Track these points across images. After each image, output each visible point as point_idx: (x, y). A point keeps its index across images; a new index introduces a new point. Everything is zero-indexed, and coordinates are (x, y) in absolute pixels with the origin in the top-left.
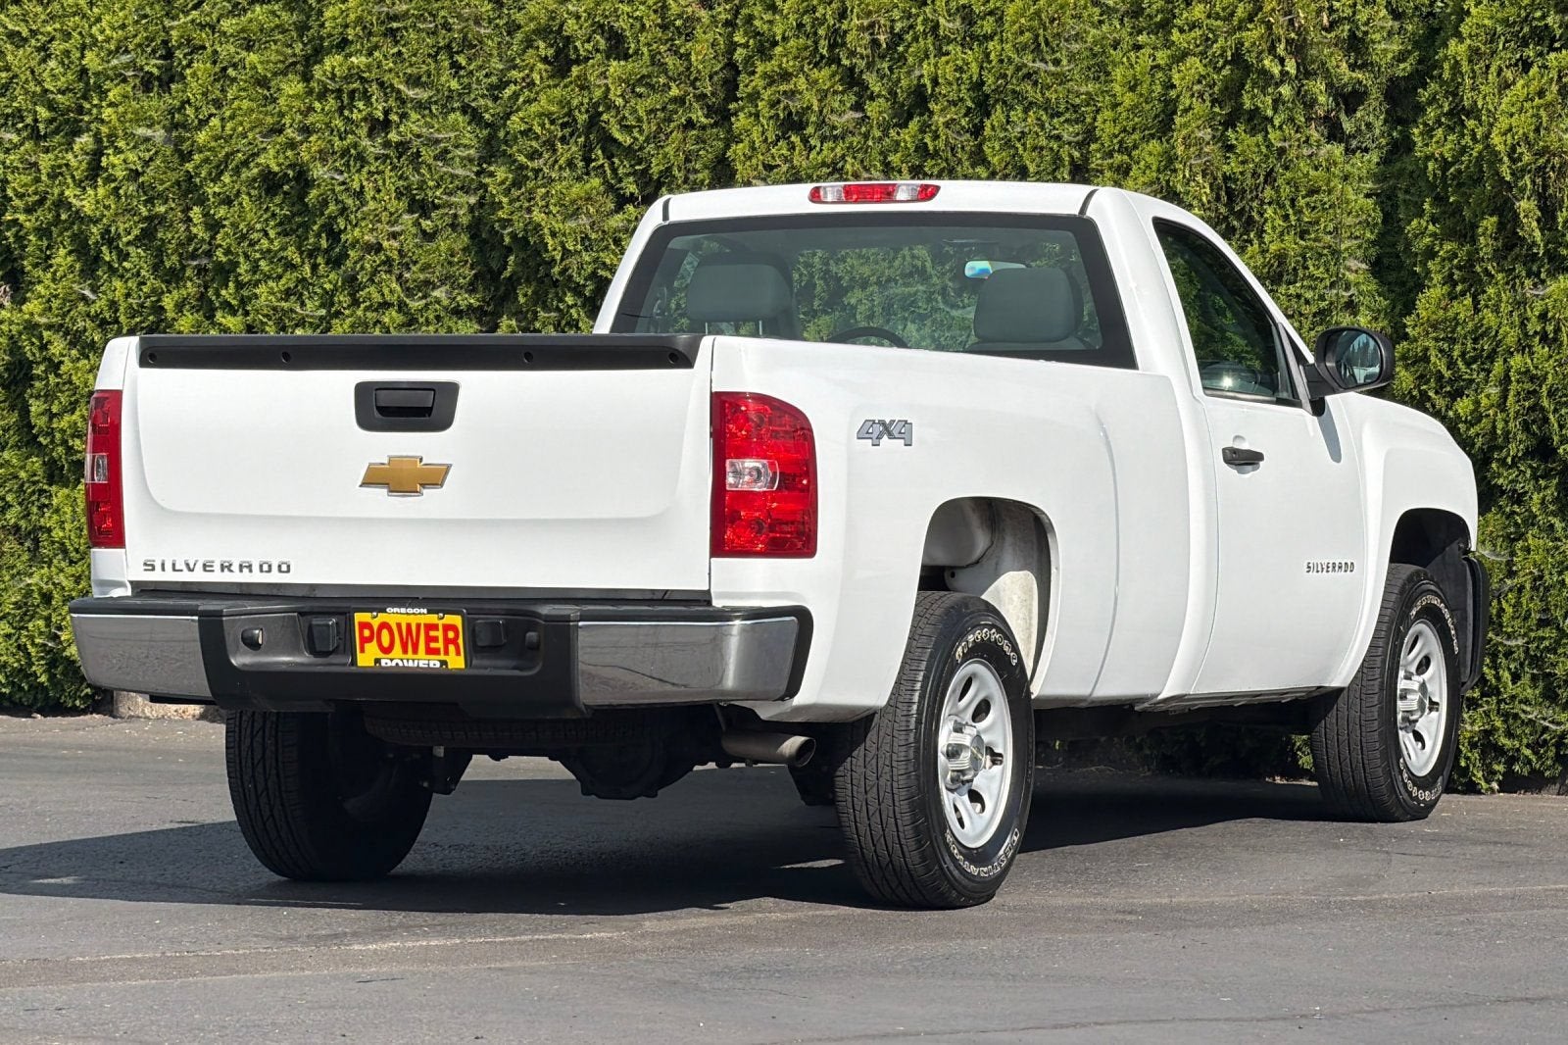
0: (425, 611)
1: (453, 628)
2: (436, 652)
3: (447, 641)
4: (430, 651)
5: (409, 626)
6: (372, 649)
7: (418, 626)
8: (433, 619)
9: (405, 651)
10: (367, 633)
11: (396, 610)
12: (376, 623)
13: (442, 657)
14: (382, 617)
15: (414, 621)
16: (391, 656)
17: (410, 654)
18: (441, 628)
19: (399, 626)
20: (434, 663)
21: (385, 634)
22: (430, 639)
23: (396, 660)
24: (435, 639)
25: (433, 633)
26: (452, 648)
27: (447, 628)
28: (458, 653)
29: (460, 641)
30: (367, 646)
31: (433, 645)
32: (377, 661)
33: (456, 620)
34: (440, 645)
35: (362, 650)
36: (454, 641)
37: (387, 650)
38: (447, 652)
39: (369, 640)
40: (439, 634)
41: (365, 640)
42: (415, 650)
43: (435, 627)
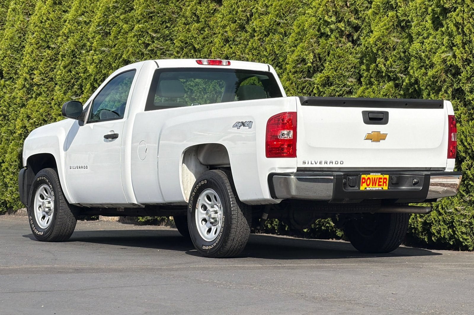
0: (380, 174)
1: (386, 179)
2: (381, 185)
3: (384, 182)
4: (379, 185)
5: (375, 178)
6: (364, 185)
7: (377, 178)
8: (381, 176)
9: (373, 185)
10: (364, 180)
11: (373, 174)
12: (366, 178)
13: (382, 187)
14: (369, 176)
15: (376, 177)
16: (369, 187)
17: (374, 186)
18: (383, 179)
19: (372, 178)
20: (380, 188)
21: (369, 181)
22: (379, 182)
23: (371, 188)
24: (381, 182)
25: (380, 180)
26: (385, 184)
27: (385, 178)
28: (386, 186)
29: (387, 182)
30: (363, 184)
31: (380, 183)
32: (366, 188)
33: (387, 176)
34: (382, 183)
35: (362, 185)
36: (386, 182)
37: (368, 185)
38: (383, 186)
39: (364, 182)
40: (382, 180)
41: (363, 183)
42: (375, 185)
43: (381, 178)
